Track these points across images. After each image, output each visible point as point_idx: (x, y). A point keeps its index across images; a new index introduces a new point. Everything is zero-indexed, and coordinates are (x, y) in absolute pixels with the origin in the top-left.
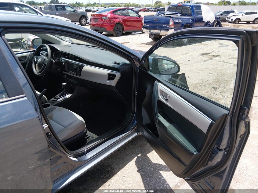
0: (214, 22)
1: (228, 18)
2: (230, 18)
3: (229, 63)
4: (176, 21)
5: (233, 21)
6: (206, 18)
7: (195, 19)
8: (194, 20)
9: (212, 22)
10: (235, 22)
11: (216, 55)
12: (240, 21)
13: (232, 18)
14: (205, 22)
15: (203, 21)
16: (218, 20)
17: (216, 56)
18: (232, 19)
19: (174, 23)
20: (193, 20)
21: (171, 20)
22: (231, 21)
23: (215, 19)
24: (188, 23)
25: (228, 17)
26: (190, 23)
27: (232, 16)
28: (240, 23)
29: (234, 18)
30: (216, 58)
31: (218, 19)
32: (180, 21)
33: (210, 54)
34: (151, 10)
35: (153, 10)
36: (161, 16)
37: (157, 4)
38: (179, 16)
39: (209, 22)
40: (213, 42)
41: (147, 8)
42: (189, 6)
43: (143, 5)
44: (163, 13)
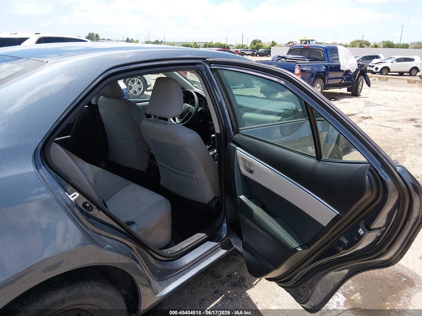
0: (356, 71)
1: (370, 66)
2: (373, 66)
3: (388, 127)
4: (304, 69)
5: (379, 70)
6: (345, 65)
7: (331, 67)
8: (329, 67)
9: (353, 71)
10: (381, 72)
11: (367, 116)
12: (389, 72)
13: (376, 66)
14: (344, 71)
15: (341, 69)
16: (361, 69)
17: (367, 118)
18: (377, 69)
19: (302, 71)
20: (326, 67)
21: (297, 66)
22: (374, 71)
23: (357, 67)
24: (320, 72)
25: (370, 64)
26: (323, 72)
27: (376, 64)
28: (388, 74)
29: (380, 67)
30: (367, 120)
31: (362, 67)
32: (309, 69)
33: (357, 115)
34: (247, 53)
35: (250, 53)
36: (282, 61)
37: (255, 44)
38: (308, 61)
39: (349, 71)
40: (355, 99)
41: (239, 50)
42: (321, 47)
43: (232, 46)
44: (284, 57)
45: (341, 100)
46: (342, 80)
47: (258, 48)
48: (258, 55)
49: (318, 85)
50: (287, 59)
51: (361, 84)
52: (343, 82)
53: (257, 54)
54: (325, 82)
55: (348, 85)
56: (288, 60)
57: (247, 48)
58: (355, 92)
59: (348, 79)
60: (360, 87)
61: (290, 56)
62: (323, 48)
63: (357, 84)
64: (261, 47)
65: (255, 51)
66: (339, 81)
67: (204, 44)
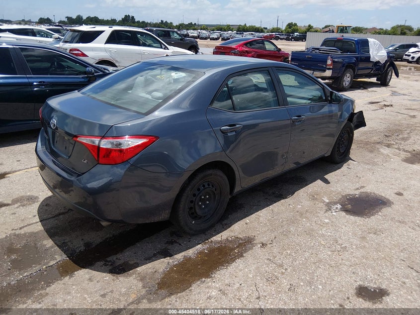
0: (385, 63)
1: (406, 55)
2: (409, 56)
3: (405, 114)
4: (336, 60)
5: (415, 60)
6: (375, 57)
7: (361, 58)
8: (359, 59)
9: (383, 62)
10: (417, 62)
11: (388, 104)
13: (412, 55)
14: (373, 62)
15: (371, 60)
16: (391, 60)
17: (388, 106)
18: (413, 58)
19: (334, 62)
20: (357, 58)
21: (329, 57)
22: (411, 60)
23: (387, 59)
24: (351, 63)
25: (407, 53)
26: (353, 63)
27: (413, 53)
29: (417, 56)
30: (388, 108)
32: (340, 60)
33: (380, 103)
34: (282, 37)
35: (285, 37)
36: (316, 52)
37: (290, 28)
38: (340, 53)
39: (378, 62)
40: (383, 88)
41: (274, 34)
42: (353, 40)
43: (266, 28)
44: (318, 49)
45: (369, 89)
46: (372, 71)
47: (293, 32)
48: (293, 40)
49: (348, 75)
50: (321, 50)
51: (390, 74)
52: (372, 72)
53: (292, 38)
54: (354, 72)
55: (378, 75)
56: (321, 52)
57: (282, 32)
58: (384, 82)
59: (377, 70)
60: (389, 77)
61: (324, 47)
62: (355, 41)
63: (386, 74)
64: (296, 31)
65: (290, 36)
66: (368, 71)
67: (238, 27)
